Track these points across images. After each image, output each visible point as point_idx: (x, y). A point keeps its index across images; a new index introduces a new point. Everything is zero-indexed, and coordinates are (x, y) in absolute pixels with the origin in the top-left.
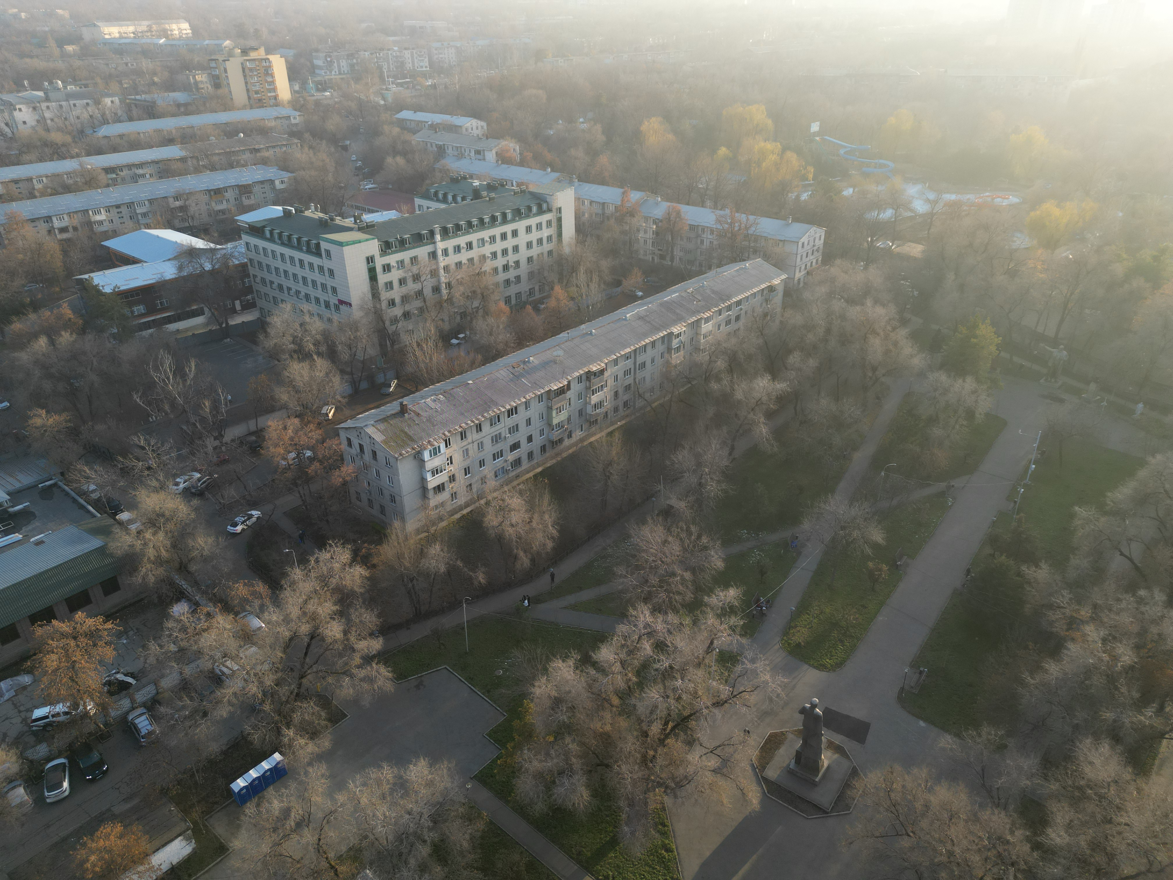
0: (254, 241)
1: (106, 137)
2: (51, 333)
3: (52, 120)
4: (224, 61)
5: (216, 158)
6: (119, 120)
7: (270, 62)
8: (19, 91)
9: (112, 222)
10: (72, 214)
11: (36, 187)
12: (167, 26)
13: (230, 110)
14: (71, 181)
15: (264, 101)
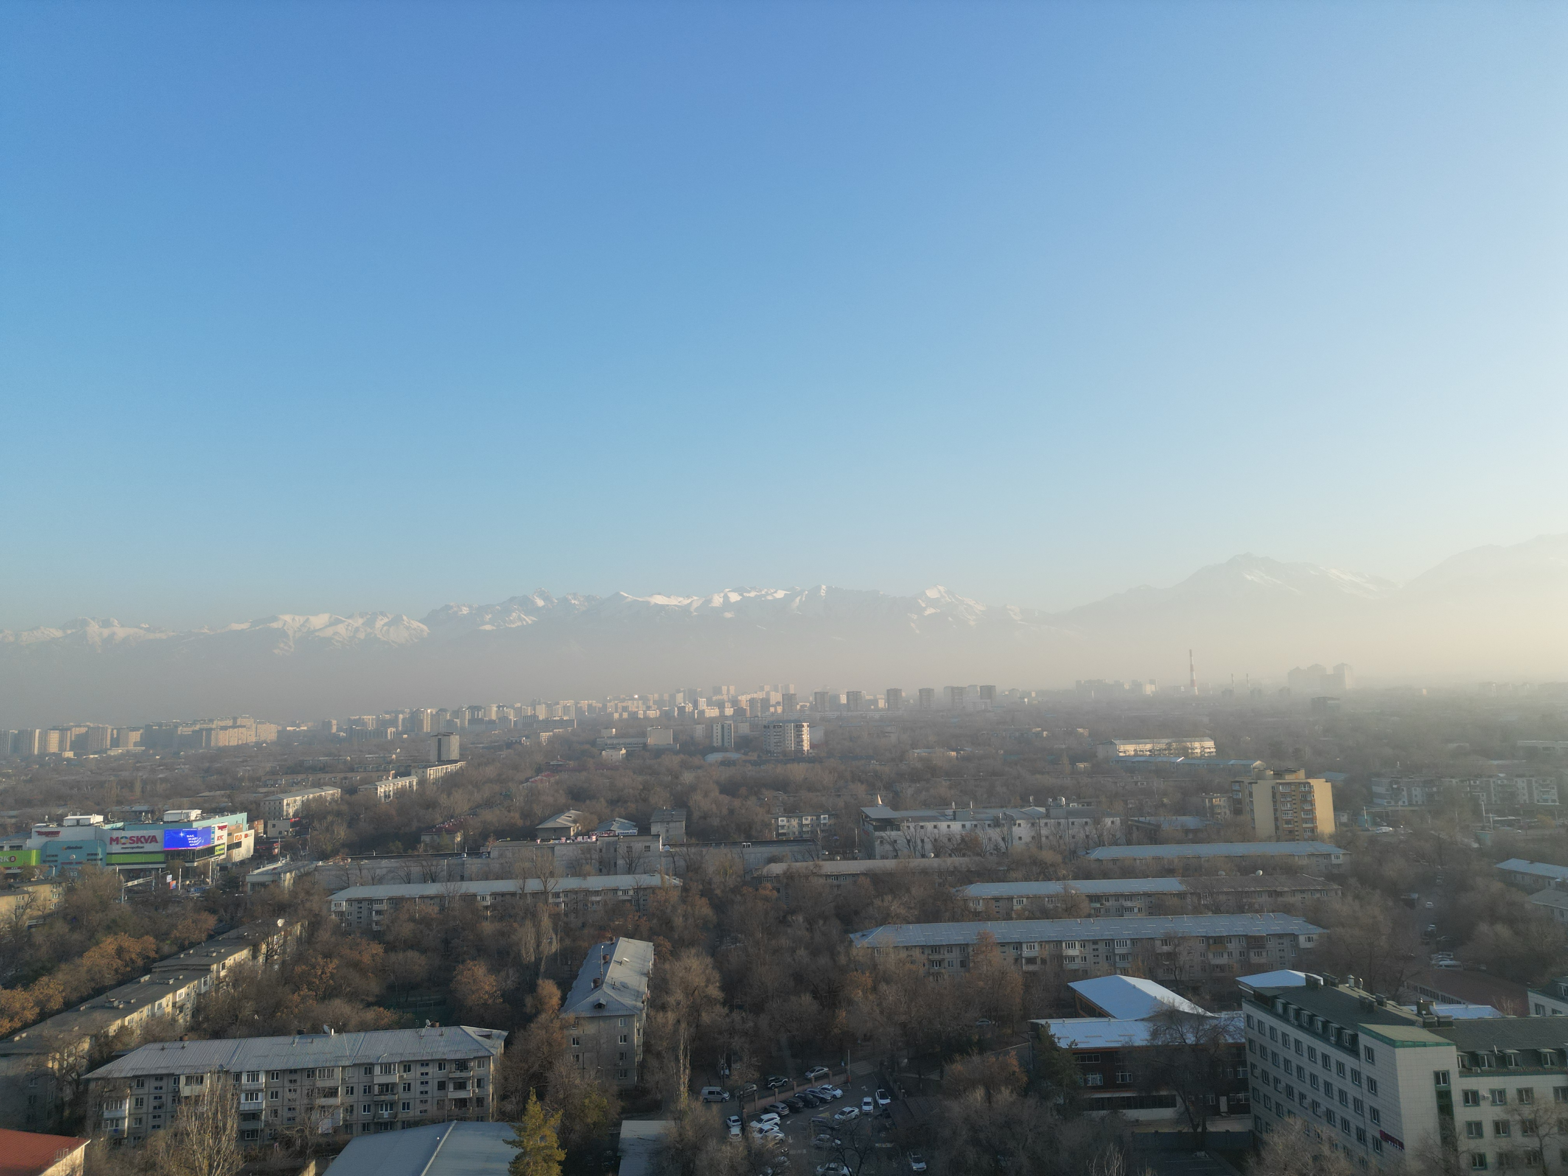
0: (1259, 1015)
1: (1098, 860)
2: (990, 1085)
3: (1047, 837)
4: (1251, 783)
5: (1222, 898)
6: (1115, 843)
7: (1311, 787)
8: (1022, 807)
9: (1085, 961)
10: (1044, 944)
11: (1015, 908)
12: (1189, 744)
13: (1249, 841)
14: (1051, 906)
15: (1296, 833)
